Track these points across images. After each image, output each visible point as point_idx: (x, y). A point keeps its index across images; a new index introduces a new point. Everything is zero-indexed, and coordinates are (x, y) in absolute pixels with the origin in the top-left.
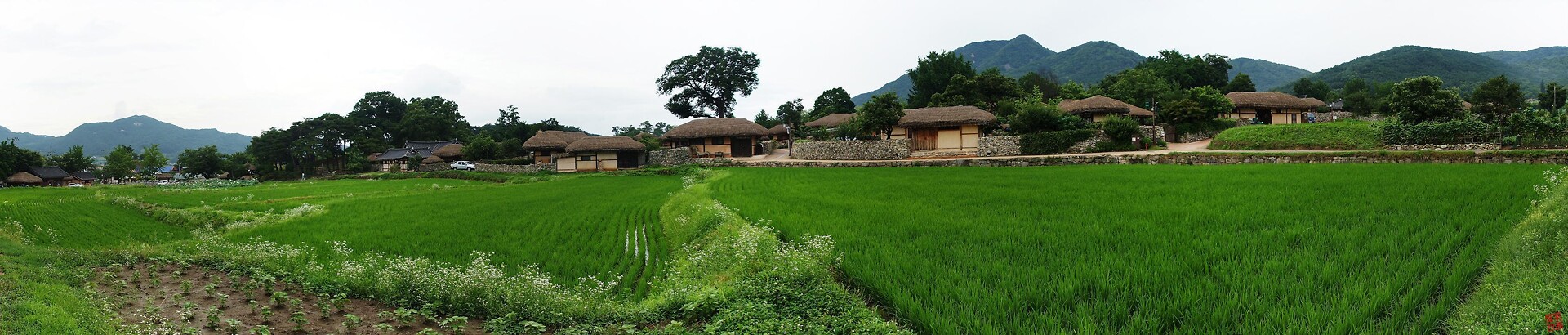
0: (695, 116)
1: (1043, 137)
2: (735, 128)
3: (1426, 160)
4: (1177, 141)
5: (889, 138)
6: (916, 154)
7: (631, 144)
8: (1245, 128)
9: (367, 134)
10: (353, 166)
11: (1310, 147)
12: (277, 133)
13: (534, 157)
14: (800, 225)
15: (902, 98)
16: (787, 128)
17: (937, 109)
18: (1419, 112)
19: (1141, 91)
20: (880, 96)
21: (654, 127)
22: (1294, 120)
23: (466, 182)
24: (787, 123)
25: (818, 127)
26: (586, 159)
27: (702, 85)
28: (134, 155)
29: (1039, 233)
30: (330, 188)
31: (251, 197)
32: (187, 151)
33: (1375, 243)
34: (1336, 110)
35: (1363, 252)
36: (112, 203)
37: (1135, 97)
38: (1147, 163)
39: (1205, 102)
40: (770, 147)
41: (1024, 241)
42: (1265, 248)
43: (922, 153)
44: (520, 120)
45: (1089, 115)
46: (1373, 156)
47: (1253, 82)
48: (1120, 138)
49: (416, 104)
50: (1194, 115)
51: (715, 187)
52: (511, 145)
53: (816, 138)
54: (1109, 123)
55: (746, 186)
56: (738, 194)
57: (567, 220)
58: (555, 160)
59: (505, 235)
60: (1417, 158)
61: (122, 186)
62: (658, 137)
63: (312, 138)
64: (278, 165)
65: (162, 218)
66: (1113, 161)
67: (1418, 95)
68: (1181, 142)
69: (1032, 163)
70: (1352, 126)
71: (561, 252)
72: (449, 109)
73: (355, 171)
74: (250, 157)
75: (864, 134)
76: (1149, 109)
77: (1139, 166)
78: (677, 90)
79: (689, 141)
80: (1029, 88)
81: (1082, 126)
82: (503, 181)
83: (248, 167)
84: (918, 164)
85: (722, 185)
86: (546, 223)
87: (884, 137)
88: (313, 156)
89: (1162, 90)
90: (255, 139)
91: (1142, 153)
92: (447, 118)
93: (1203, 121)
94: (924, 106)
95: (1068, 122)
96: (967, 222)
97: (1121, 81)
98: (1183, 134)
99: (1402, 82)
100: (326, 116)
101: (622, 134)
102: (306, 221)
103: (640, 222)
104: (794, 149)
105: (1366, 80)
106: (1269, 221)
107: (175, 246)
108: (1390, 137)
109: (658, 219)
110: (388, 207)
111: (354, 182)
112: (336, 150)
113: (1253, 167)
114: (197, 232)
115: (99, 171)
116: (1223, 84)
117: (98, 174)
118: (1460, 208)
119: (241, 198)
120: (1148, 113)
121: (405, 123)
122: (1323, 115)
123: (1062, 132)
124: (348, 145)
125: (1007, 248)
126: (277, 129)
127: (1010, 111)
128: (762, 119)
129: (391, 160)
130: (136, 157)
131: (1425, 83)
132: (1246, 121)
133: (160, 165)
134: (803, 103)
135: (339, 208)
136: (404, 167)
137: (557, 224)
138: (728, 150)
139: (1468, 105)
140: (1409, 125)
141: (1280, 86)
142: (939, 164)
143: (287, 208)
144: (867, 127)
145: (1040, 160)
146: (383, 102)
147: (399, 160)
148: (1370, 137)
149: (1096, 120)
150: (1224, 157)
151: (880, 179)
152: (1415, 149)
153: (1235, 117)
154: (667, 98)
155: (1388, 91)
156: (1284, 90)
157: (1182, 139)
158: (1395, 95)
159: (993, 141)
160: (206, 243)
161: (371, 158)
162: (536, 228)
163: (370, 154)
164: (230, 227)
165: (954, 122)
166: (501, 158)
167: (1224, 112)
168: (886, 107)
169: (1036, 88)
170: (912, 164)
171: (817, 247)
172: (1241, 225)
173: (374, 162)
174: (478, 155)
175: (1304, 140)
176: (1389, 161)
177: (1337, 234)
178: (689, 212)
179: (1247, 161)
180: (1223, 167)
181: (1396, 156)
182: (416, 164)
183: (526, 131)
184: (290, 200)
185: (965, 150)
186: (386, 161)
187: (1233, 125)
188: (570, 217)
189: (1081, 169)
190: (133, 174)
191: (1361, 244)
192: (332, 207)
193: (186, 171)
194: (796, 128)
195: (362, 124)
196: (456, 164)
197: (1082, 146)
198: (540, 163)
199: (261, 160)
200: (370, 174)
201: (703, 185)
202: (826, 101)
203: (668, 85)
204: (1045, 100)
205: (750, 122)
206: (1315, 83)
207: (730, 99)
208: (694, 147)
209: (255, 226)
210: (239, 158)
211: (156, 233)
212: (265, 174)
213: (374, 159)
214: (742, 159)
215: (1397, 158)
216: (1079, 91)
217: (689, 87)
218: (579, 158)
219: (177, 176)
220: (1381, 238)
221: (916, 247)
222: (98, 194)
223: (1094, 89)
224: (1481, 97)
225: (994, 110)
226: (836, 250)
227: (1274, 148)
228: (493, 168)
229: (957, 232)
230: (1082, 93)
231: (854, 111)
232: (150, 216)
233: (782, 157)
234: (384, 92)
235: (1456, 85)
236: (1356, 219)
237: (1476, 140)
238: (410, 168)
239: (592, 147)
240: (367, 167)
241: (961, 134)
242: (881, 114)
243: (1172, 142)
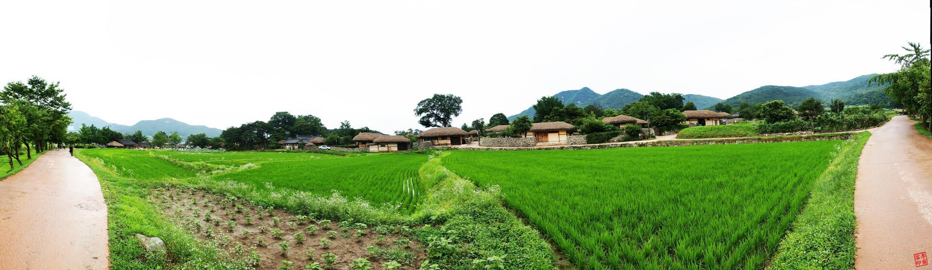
0: (433, 126)
1: (596, 135)
2: (452, 132)
3: (779, 141)
4: (660, 135)
5: (525, 137)
6: (537, 144)
7: (403, 139)
8: (693, 128)
9: (278, 131)
10: (272, 146)
11: (724, 136)
12: (235, 129)
13: (358, 144)
14: (485, 179)
15: (531, 118)
16: (477, 132)
17: (547, 123)
18: (774, 117)
19: (642, 112)
20: (521, 117)
21: (414, 132)
22: (716, 123)
23: (327, 155)
24: (477, 130)
25: (492, 131)
26: (383, 146)
27: (435, 112)
28: (166, 136)
29: (596, 183)
30: (261, 155)
31: (223, 158)
32: (192, 135)
33: (758, 185)
34: (736, 117)
35: (753, 189)
36: (157, 158)
37: (639, 115)
38: (647, 146)
39: (673, 116)
40: (469, 140)
41: (589, 187)
42: (706, 188)
43: (541, 144)
44: (351, 127)
45: (618, 124)
46: (754, 139)
47: (695, 105)
48: (633, 135)
49: (300, 118)
50: (668, 123)
51: (443, 160)
52: (347, 139)
53: (491, 136)
54: (627, 128)
55: (459, 159)
56: (455, 163)
57: (375, 175)
58: (368, 146)
59: (347, 181)
60: (775, 140)
61: (161, 150)
62: (416, 136)
63: (251, 132)
64: (236, 144)
65: (181, 166)
66: (630, 146)
67: (773, 109)
68: (663, 135)
69: (593, 148)
70: (744, 125)
71: (373, 190)
72: (317, 121)
73: (273, 148)
74: (222, 139)
75: (514, 135)
76: (646, 120)
77: (643, 148)
78: (424, 114)
79: (432, 138)
80: (589, 112)
81: (615, 130)
82: (344, 155)
83: (221, 144)
84: (540, 149)
85: (447, 159)
86: (366, 176)
87: (523, 136)
88: (252, 140)
89: (652, 111)
90: (224, 131)
91: (644, 142)
92: (316, 125)
93: (672, 125)
94: (540, 121)
95: (608, 128)
96: (562, 178)
97: (633, 107)
98: (663, 132)
99: (765, 104)
100: (257, 122)
101: (399, 135)
102: (250, 171)
103: (410, 176)
104: (481, 142)
105: (749, 103)
106: (707, 175)
107: (188, 180)
108: (762, 130)
109: (418, 175)
110: (290, 166)
111: (273, 153)
112: (263, 138)
113: (698, 147)
114: (198, 174)
115: (150, 143)
116: (681, 107)
117: (150, 144)
118: (796, 165)
119: (218, 158)
120: (646, 122)
121: (295, 127)
122: (730, 120)
123: (605, 133)
124: (269, 136)
125: (581, 191)
126: (235, 127)
127: (580, 123)
128: (465, 128)
129: (290, 144)
130: (167, 137)
131: (776, 103)
132: (693, 124)
133: (179, 141)
134: (484, 120)
135: (267, 166)
136: (296, 147)
137: (371, 177)
138: (449, 142)
139: (797, 112)
140: (770, 124)
141: (709, 107)
142: (549, 149)
143: (241, 164)
144: (515, 132)
145: (596, 146)
146: (285, 117)
147: (294, 144)
148: (753, 131)
149: (621, 126)
150: (684, 142)
151: (523, 156)
152: (773, 136)
153: (688, 123)
154: (419, 118)
155: (759, 108)
156: (711, 109)
157: (663, 134)
158: (762, 110)
159: (574, 138)
160: (203, 179)
161: (281, 142)
162: (361, 179)
163: (280, 141)
164: (214, 172)
165: (555, 129)
166: (343, 144)
167: (682, 121)
168: (524, 123)
169: (592, 112)
170: (537, 149)
171: (493, 190)
172: (694, 177)
173: (281, 144)
174: (332, 143)
175: (721, 133)
176: (762, 142)
177: (740, 181)
178: (432, 172)
179: (695, 144)
180: (683, 147)
181: (765, 140)
182: (302, 146)
183: (354, 132)
184: (242, 161)
185: (562, 142)
186: (288, 144)
187: (687, 126)
188: (377, 173)
189: (616, 150)
190: (166, 145)
191: (751, 185)
192: (263, 165)
193: (191, 144)
194: (481, 132)
195: (275, 126)
196: (321, 147)
197: (616, 139)
198: (361, 147)
199: (227, 141)
200: (280, 150)
201: (438, 159)
202: (495, 119)
203: (420, 112)
204: (597, 118)
205: (459, 129)
206: (725, 105)
207: (449, 118)
208: (433, 141)
209: (226, 173)
210: (217, 140)
211: (179, 173)
212: (230, 147)
213: (282, 143)
214: (456, 146)
215: (766, 141)
216: (613, 113)
217: (429, 113)
218: (380, 146)
219: (187, 146)
220: (760, 182)
221: (540, 190)
222: (150, 153)
223: (620, 111)
224: (802, 109)
225: (574, 123)
226: (502, 191)
227: (707, 137)
228: (339, 149)
229: (559, 182)
230: (614, 114)
231: (509, 124)
232: (176, 165)
233: (475, 145)
234: (285, 112)
235: (791, 103)
236: (748, 172)
237: (802, 130)
238: (299, 148)
239: (386, 141)
240: (279, 147)
241: (559, 135)
242: (521, 126)
243: (658, 135)
